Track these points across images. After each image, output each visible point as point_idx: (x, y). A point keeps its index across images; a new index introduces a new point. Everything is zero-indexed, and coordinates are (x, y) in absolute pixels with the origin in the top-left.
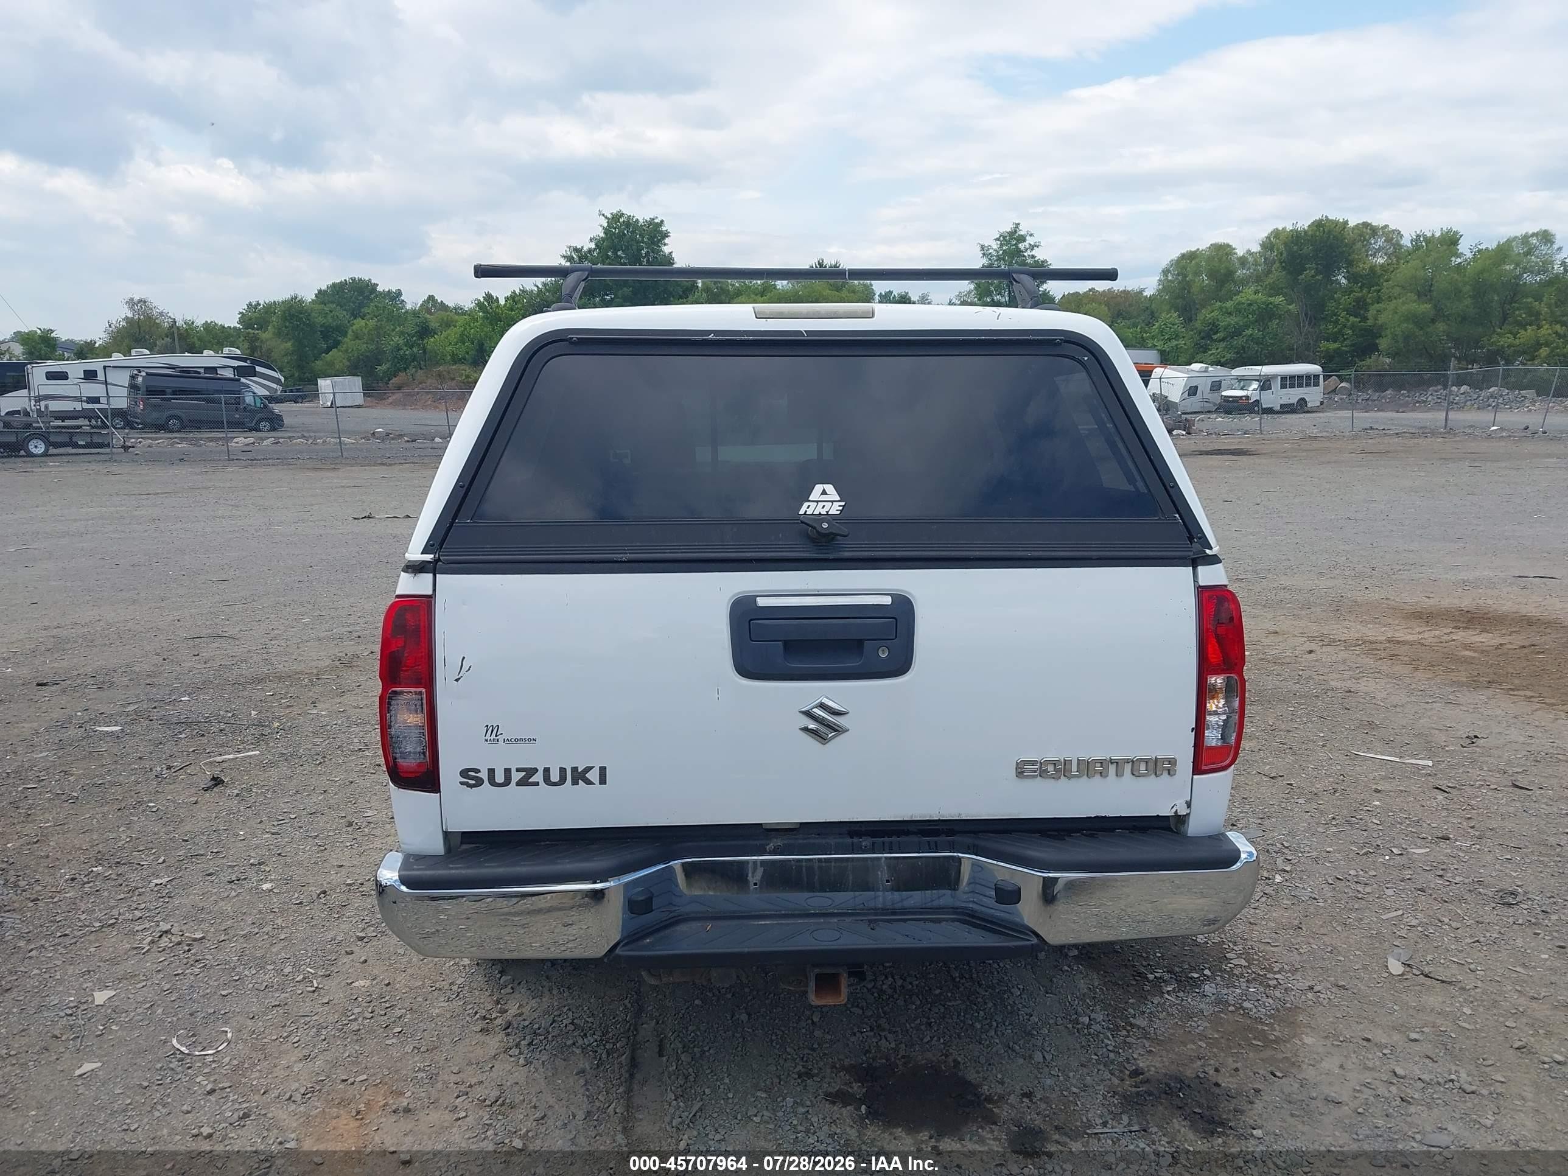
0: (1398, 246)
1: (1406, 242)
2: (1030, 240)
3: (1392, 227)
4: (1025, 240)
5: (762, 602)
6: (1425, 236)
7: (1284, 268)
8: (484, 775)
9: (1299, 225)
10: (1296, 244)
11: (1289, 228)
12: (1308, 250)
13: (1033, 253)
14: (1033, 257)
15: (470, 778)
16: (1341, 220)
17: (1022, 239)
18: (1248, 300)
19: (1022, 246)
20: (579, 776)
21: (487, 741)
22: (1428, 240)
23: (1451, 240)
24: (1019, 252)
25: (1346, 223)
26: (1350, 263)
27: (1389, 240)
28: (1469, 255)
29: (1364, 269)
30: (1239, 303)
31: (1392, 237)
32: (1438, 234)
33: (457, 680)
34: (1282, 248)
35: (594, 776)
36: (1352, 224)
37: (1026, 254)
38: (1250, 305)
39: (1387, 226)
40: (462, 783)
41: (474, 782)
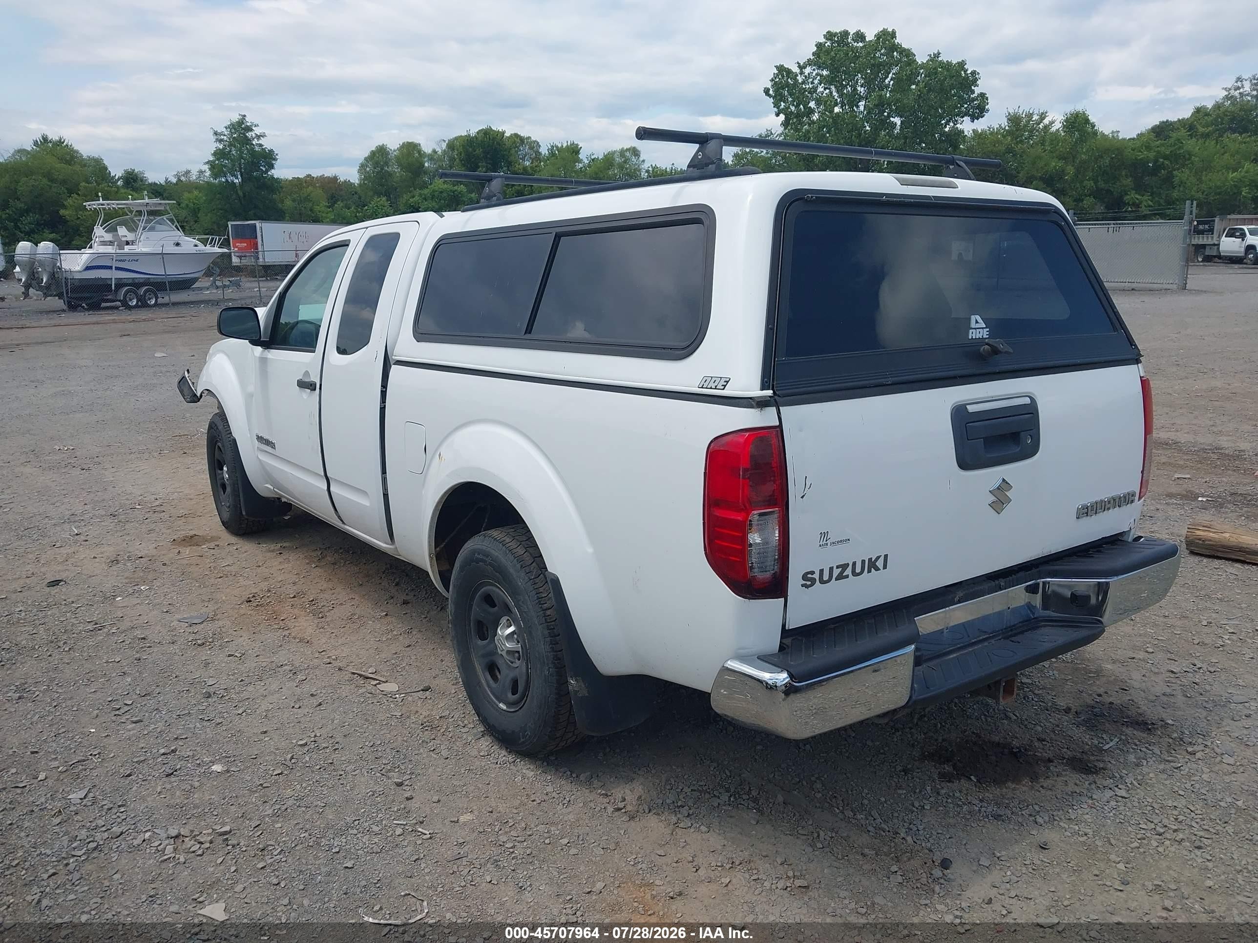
0: (538, 153)
1: (544, 151)
2: (257, 131)
3: (533, 139)
4: (252, 130)
5: (971, 409)
6: (557, 147)
7: (464, 165)
8: (816, 576)
9: (471, 132)
10: (471, 147)
11: (464, 134)
12: (479, 151)
13: (260, 142)
14: (261, 145)
15: (808, 580)
16: (500, 130)
17: (249, 129)
18: (439, 188)
19: (249, 135)
20: (872, 565)
21: (820, 546)
22: (560, 150)
23: (574, 150)
24: (248, 141)
25: (504, 133)
26: (509, 164)
27: (531, 148)
28: (586, 162)
29: (519, 169)
30: (434, 191)
31: (535, 146)
32: (565, 145)
33: (802, 497)
34: (461, 149)
35: (880, 564)
36: (507, 134)
37: (254, 143)
38: (441, 192)
39: (529, 138)
40: (802, 586)
41: (809, 583)
